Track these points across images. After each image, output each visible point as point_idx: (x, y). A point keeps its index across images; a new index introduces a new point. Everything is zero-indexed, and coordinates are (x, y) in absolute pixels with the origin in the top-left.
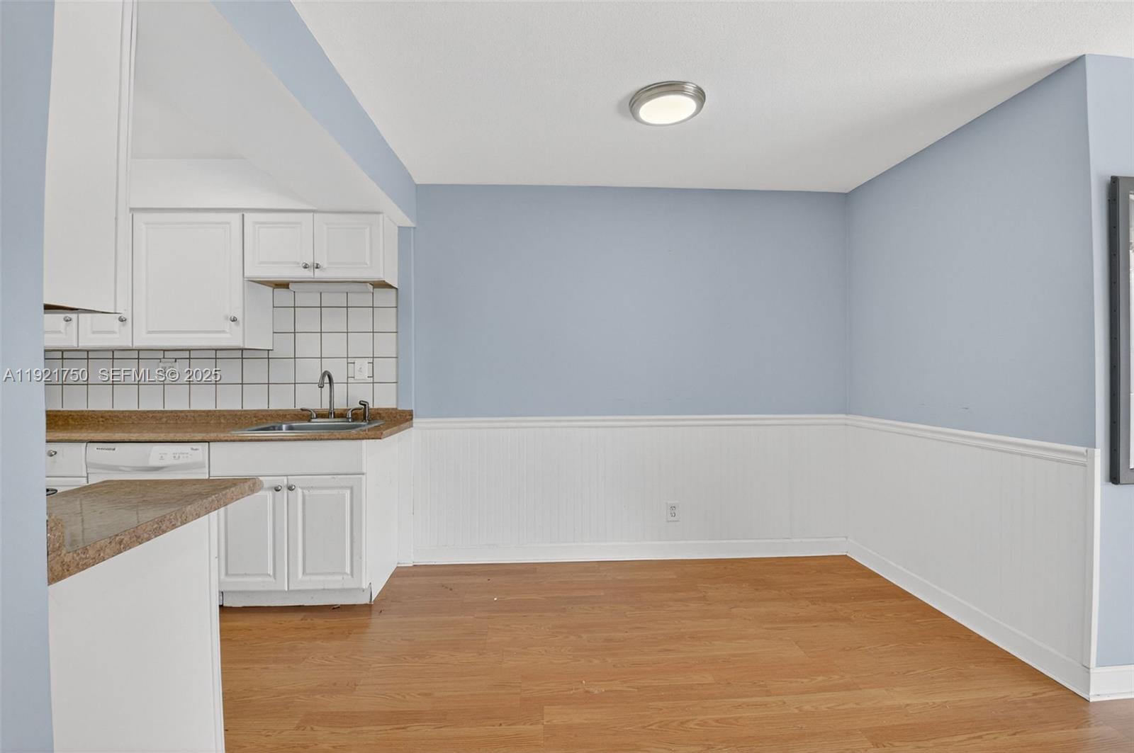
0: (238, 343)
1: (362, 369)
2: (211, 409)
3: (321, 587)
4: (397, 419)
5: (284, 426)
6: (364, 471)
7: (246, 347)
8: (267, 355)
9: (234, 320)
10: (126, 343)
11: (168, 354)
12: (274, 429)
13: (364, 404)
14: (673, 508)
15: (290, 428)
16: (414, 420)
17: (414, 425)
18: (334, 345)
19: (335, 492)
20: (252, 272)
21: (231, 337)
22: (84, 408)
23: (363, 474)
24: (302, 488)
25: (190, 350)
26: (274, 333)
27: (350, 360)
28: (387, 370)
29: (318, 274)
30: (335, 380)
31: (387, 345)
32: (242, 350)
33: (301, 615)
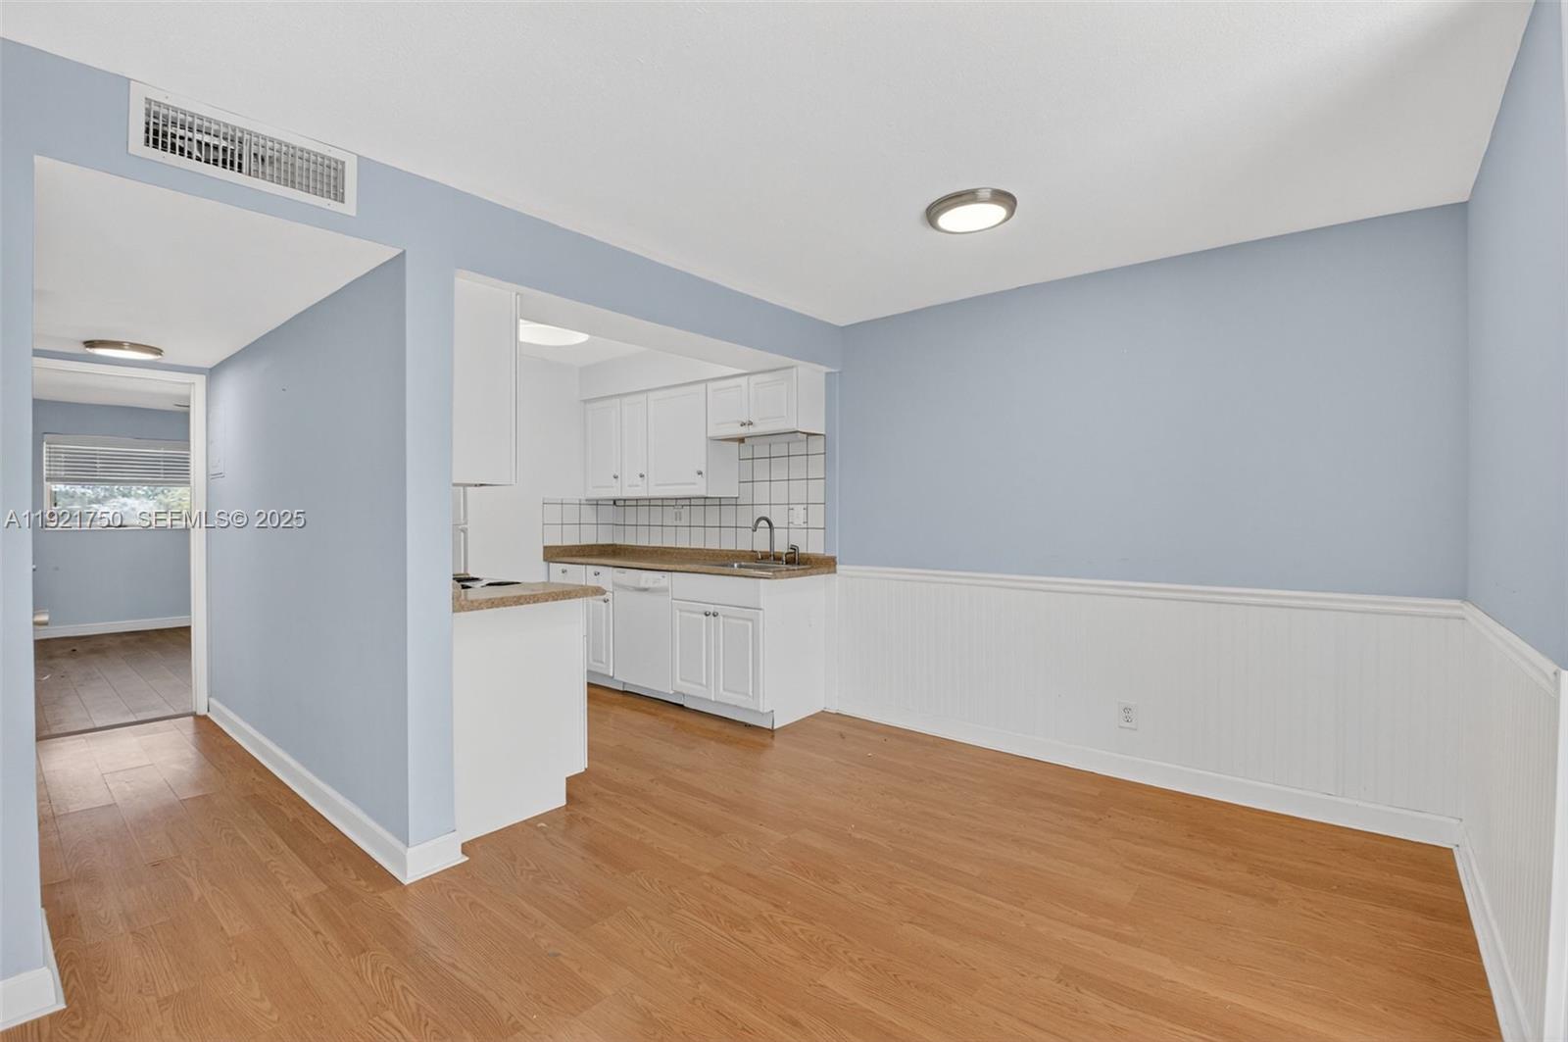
0: (703, 493)
1: (799, 515)
2: (685, 546)
3: (734, 703)
4: (823, 564)
5: (736, 565)
6: (762, 607)
7: (709, 496)
8: (735, 503)
9: (700, 473)
10: (644, 495)
11: (680, 502)
12: (726, 565)
13: (794, 548)
14: (1127, 710)
15: (740, 566)
16: (838, 567)
17: (838, 572)
18: (779, 491)
19: (741, 622)
20: (713, 432)
21: (699, 488)
22: (634, 544)
23: (760, 609)
24: (724, 616)
25: (690, 499)
26: (740, 482)
27: (791, 506)
28: (817, 516)
29: (752, 430)
30: (774, 525)
31: (817, 491)
32: (706, 498)
33: (722, 724)
